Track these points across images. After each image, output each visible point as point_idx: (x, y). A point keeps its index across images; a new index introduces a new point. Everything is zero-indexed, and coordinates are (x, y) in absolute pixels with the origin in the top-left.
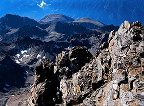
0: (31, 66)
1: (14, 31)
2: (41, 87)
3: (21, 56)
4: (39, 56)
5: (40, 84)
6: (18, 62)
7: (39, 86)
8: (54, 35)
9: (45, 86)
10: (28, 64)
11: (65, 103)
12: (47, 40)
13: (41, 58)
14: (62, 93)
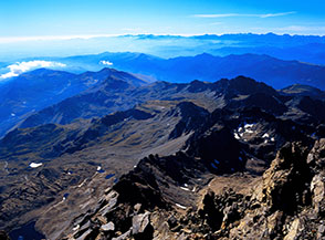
0: (251, 146)
1: (242, 97)
2: (282, 175)
3: (243, 130)
4: (266, 135)
5: (281, 172)
6: (237, 137)
7: (279, 173)
8: (295, 112)
9: (288, 177)
10: (250, 142)
11: (317, 209)
12: (283, 118)
13: (269, 139)
14: (313, 193)
